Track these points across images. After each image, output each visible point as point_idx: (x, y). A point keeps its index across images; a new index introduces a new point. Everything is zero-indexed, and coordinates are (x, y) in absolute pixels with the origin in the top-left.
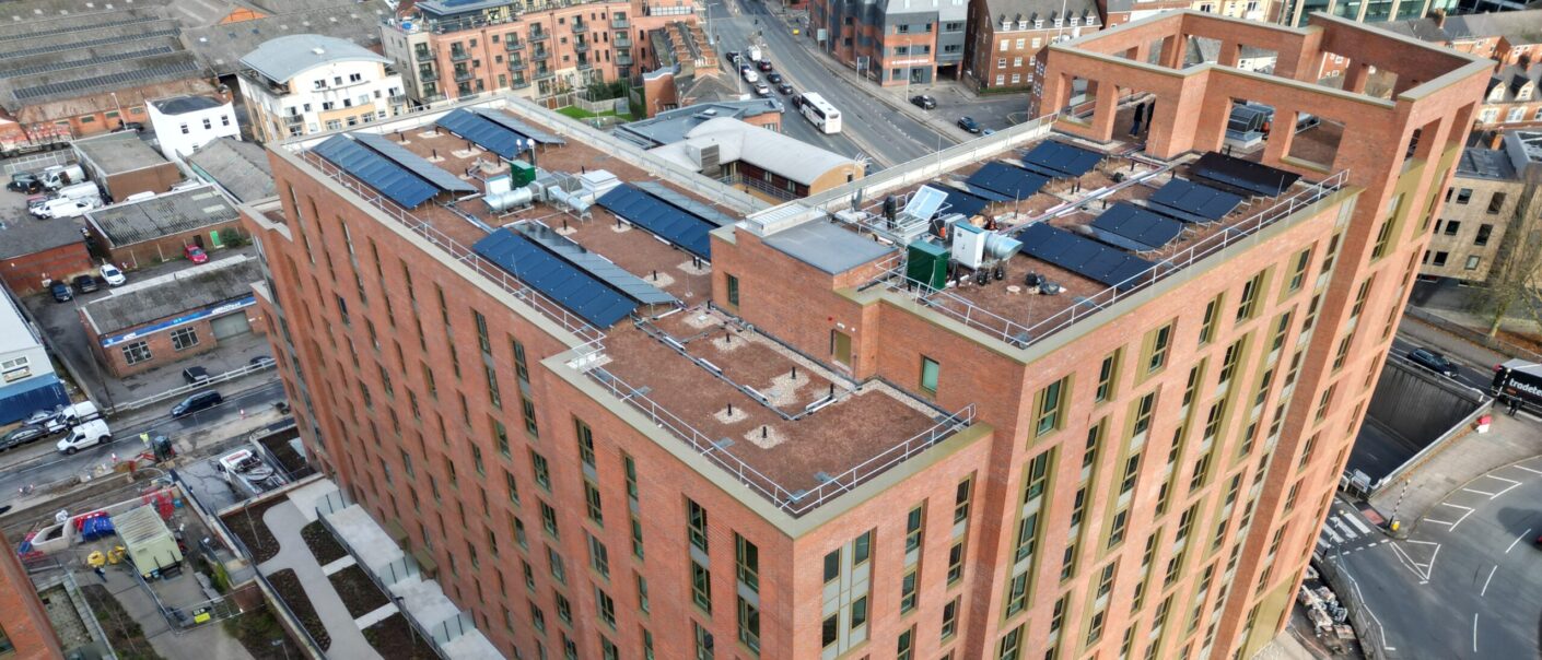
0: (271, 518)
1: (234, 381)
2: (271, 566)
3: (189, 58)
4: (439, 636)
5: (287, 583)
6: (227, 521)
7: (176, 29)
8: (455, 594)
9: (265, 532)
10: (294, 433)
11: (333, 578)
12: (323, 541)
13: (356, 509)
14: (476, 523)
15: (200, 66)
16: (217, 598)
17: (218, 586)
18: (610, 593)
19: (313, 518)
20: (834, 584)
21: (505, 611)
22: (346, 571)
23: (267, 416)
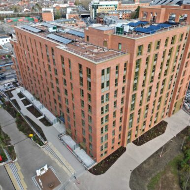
0: (12, 92)
1: (8, 75)
2: (12, 99)
3: (4, 32)
4: (39, 108)
5: (15, 101)
6: (5, 92)
7: (3, 28)
8: (42, 102)
9: (11, 94)
10: (17, 82)
11: (22, 100)
12: (21, 95)
13: (26, 91)
14: (45, 87)
15: (6, 33)
16: (2, 103)
17: (2, 102)
18: (67, 89)
19: (19, 92)
20: (103, 76)
21: (50, 102)
22: (24, 100)
23: (13, 80)
